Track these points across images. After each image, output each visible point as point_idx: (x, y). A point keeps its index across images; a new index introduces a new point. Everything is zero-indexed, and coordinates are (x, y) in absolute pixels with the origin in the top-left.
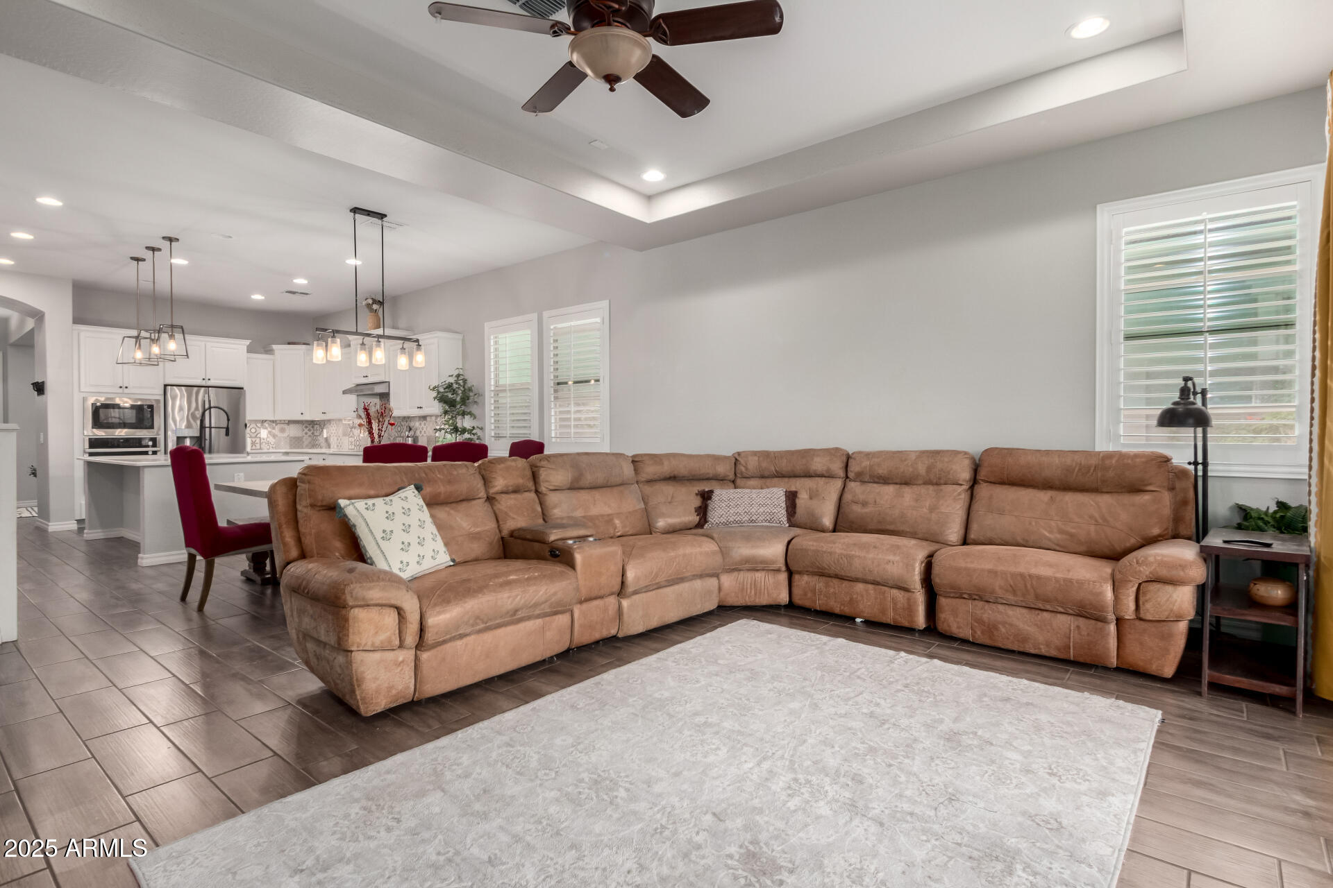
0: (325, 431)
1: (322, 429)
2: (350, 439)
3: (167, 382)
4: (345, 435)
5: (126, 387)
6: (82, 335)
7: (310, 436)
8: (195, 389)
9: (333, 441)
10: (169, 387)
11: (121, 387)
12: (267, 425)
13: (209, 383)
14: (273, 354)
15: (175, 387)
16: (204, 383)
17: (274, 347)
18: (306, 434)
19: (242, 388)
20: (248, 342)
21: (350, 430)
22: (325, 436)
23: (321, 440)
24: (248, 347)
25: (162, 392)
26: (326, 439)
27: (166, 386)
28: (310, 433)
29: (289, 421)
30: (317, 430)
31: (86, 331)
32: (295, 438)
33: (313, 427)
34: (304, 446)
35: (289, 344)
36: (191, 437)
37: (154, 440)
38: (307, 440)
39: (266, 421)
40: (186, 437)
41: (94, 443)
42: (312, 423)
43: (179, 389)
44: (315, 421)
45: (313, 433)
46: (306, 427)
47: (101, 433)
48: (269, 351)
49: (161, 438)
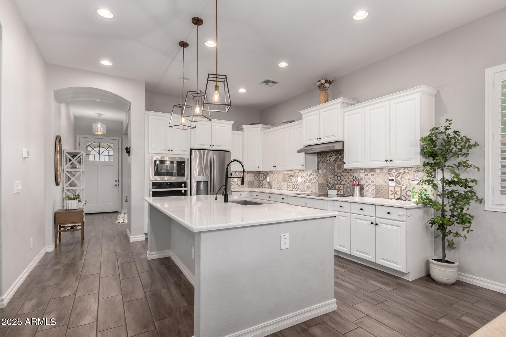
0: (268, 178)
1: (266, 177)
2: (289, 184)
3: (193, 147)
4: (284, 180)
5: (172, 150)
6: (150, 117)
7: (258, 180)
8: (206, 151)
9: (274, 184)
10: (194, 150)
11: (169, 150)
12: (237, 174)
13: (213, 148)
14: (243, 131)
15: (196, 150)
16: (210, 148)
17: (244, 126)
18: (256, 179)
19: (229, 151)
20: (232, 123)
21: (288, 177)
22: (268, 180)
23: (265, 183)
24: (232, 125)
25: (190, 154)
26: (269, 183)
27: (191, 149)
28: (257, 179)
29: (248, 171)
30: (262, 177)
31: (152, 115)
32: (250, 181)
33: (259, 175)
34: (255, 186)
35: (251, 124)
36: (204, 182)
37: (185, 183)
38: (256, 183)
39: (237, 171)
40: (201, 182)
41: (155, 185)
42: (259, 173)
43: (198, 151)
44: (261, 171)
45: (259, 179)
46: (256, 175)
47: (159, 179)
48: (241, 129)
49: (188, 182)
